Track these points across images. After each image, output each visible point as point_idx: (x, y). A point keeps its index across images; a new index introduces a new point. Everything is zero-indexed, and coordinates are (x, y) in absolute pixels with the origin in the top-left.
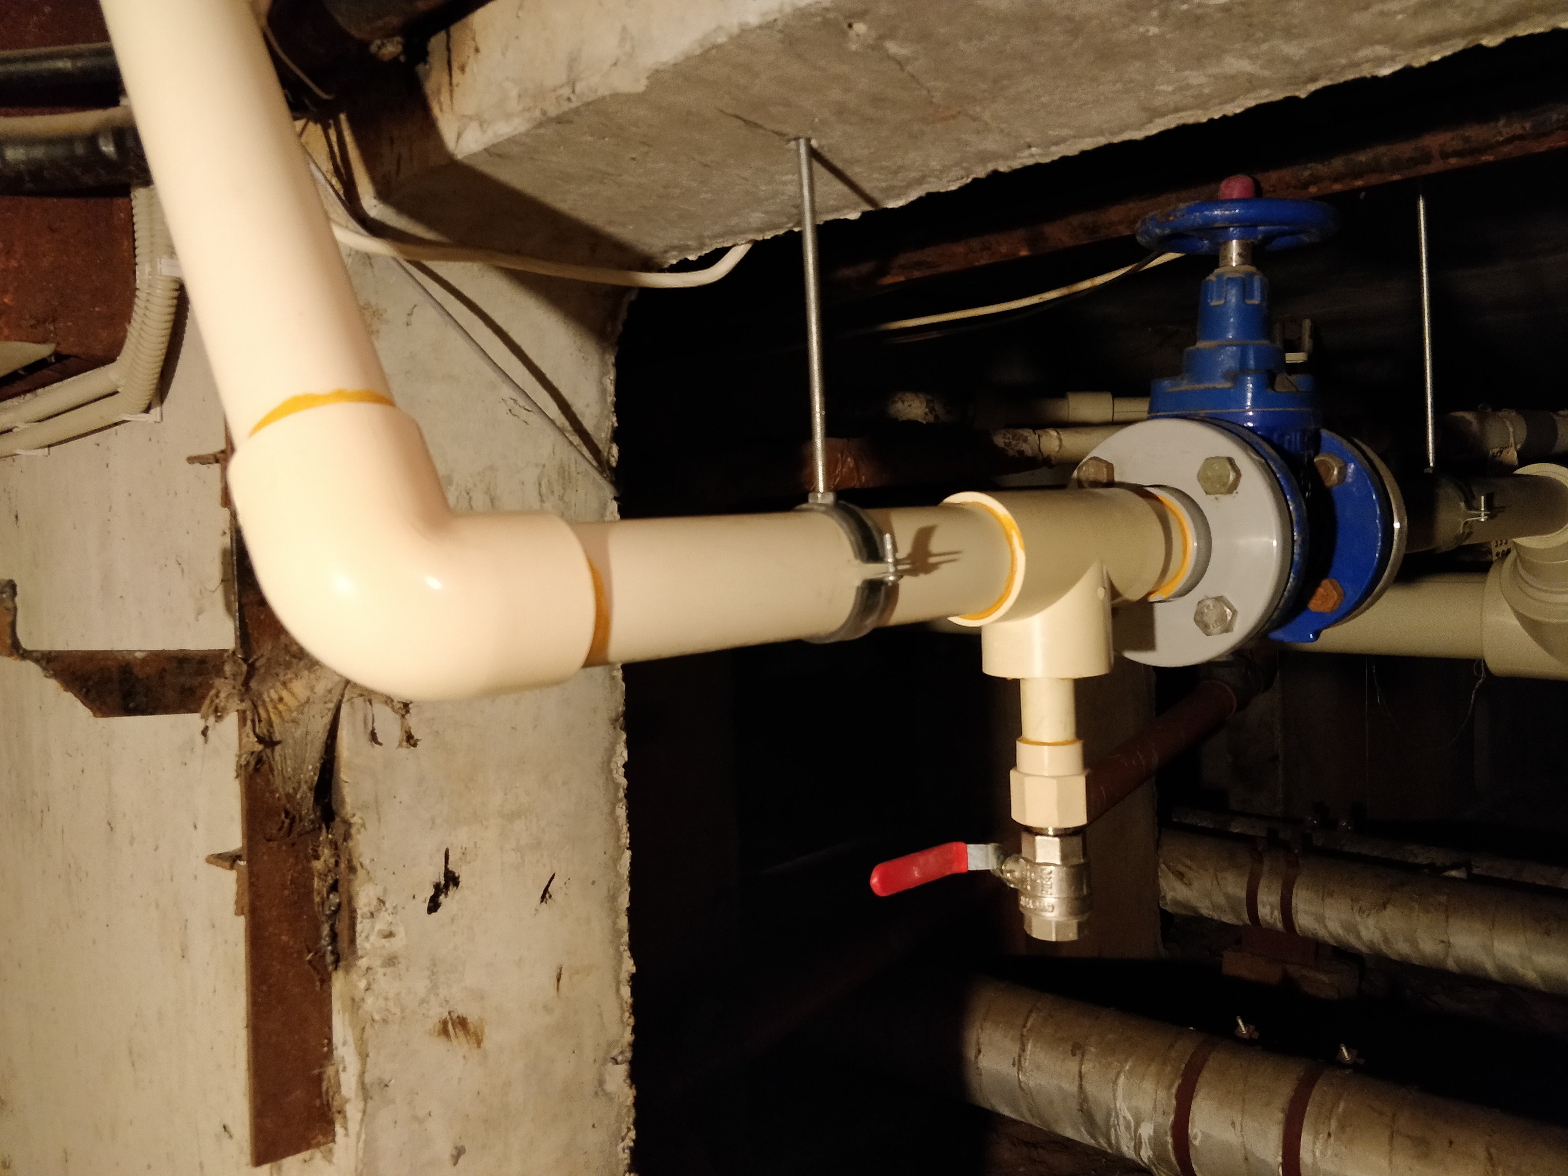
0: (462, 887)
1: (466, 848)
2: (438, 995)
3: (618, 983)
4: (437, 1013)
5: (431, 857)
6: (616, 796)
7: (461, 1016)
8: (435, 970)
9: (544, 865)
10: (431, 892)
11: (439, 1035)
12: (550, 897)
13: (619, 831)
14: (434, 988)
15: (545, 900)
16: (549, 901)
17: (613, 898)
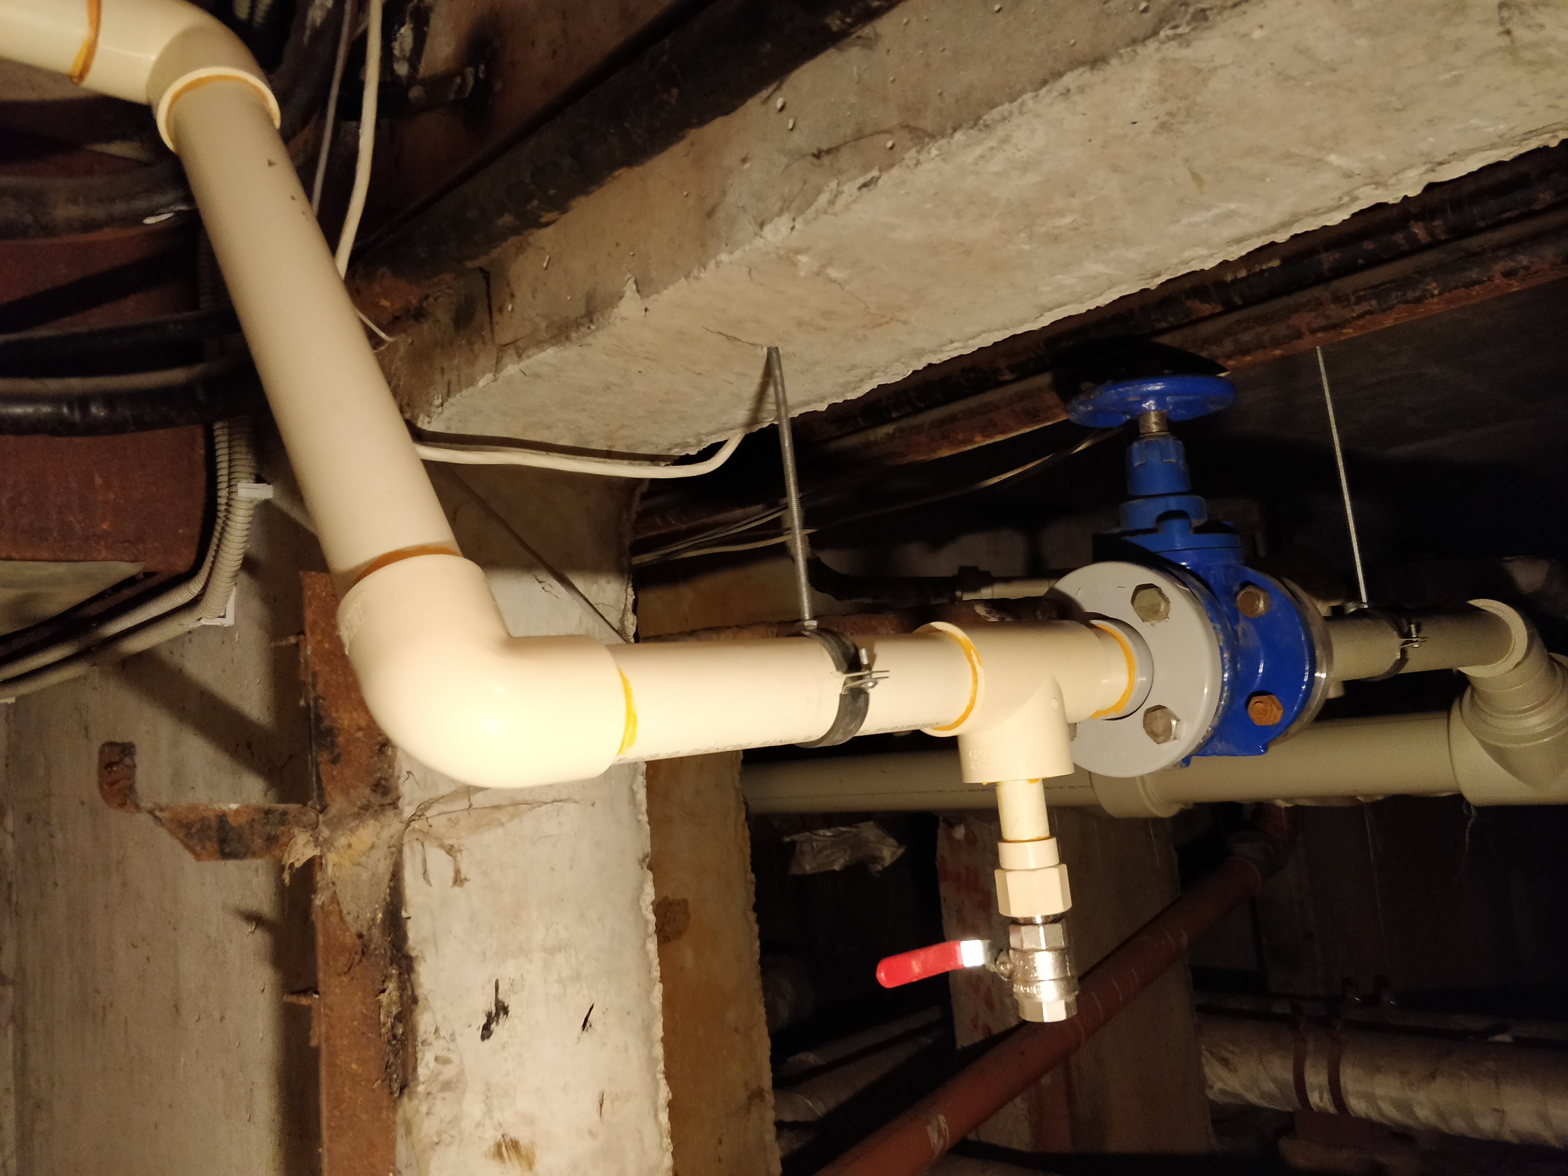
0: (511, 1016)
1: (513, 980)
2: (492, 1118)
3: (656, 1110)
4: (491, 1136)
5: (483, 988)
6: (646, 931)
7: (513, 1140)
8: (489, 1094)
9: (584, 996)
10: (484, 1021)
11: (493, 1157)
12: (590, 1026)
13: (650, 965)
14: (489, 1111)
15: (586, 1028)
16: (589, 1030)
17: (647, 1028)
